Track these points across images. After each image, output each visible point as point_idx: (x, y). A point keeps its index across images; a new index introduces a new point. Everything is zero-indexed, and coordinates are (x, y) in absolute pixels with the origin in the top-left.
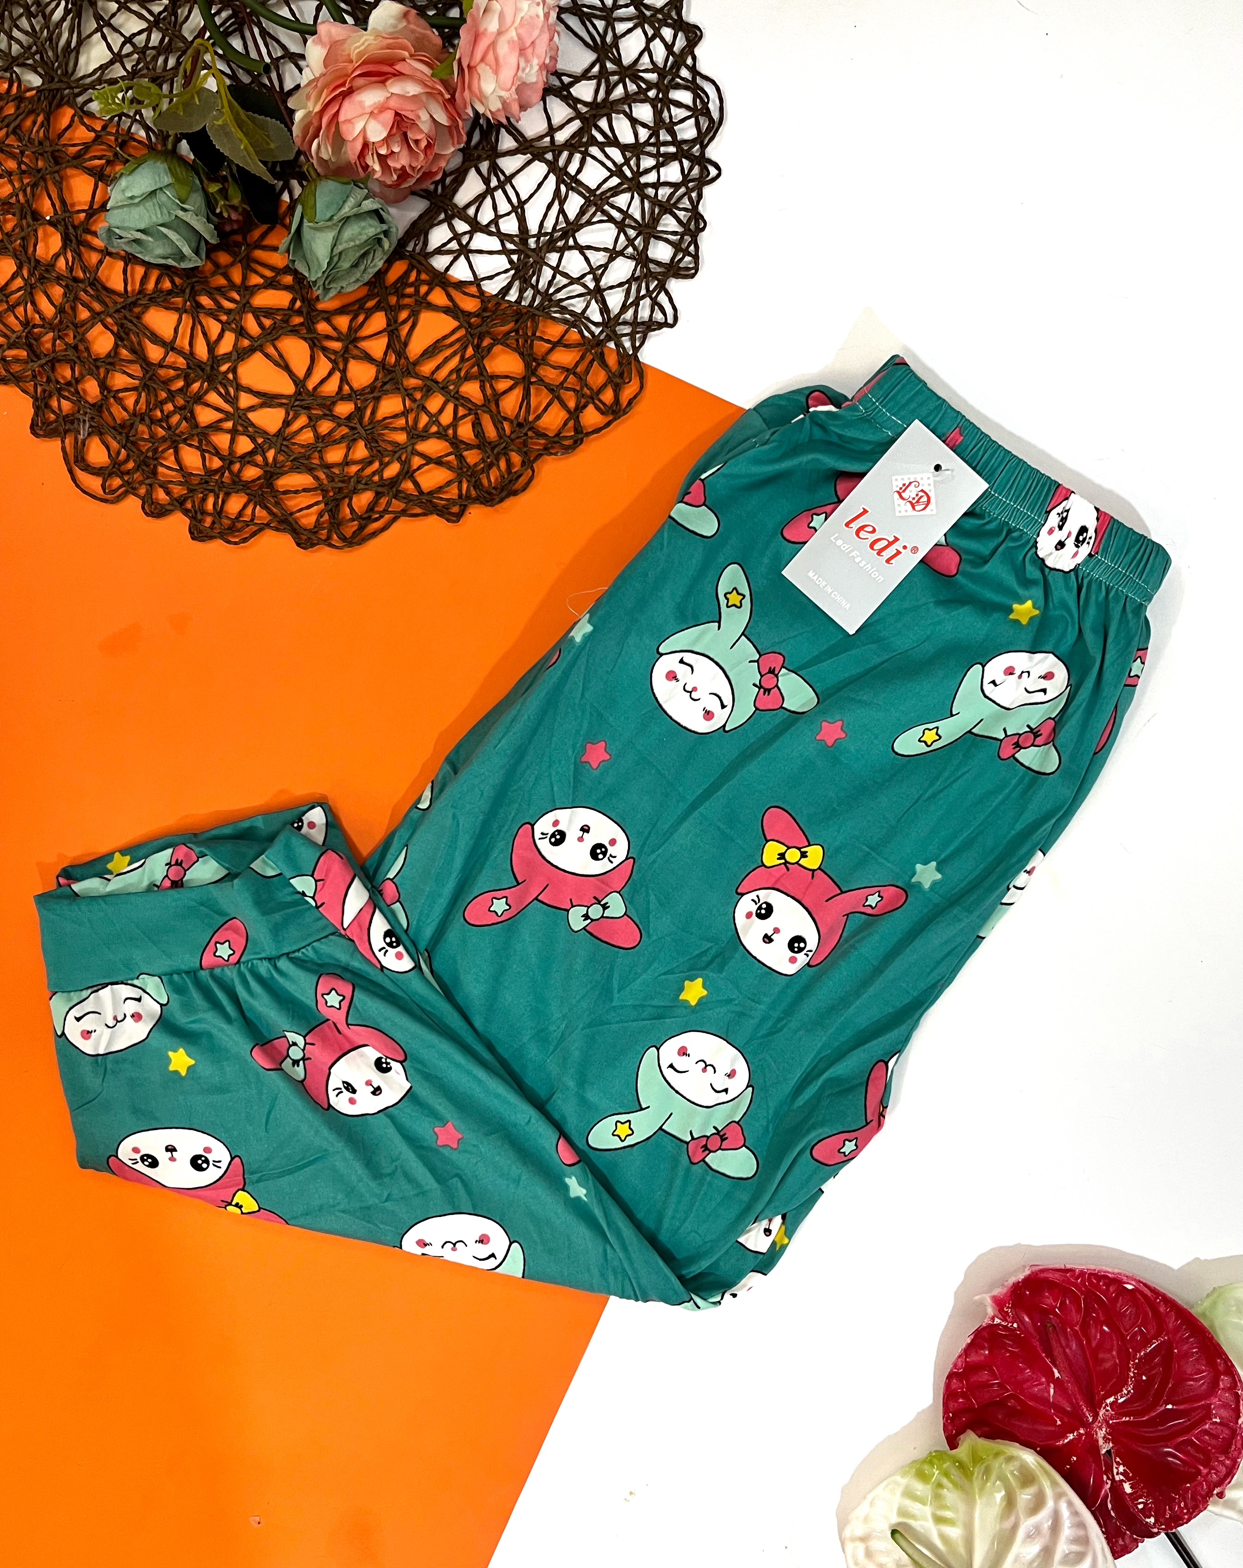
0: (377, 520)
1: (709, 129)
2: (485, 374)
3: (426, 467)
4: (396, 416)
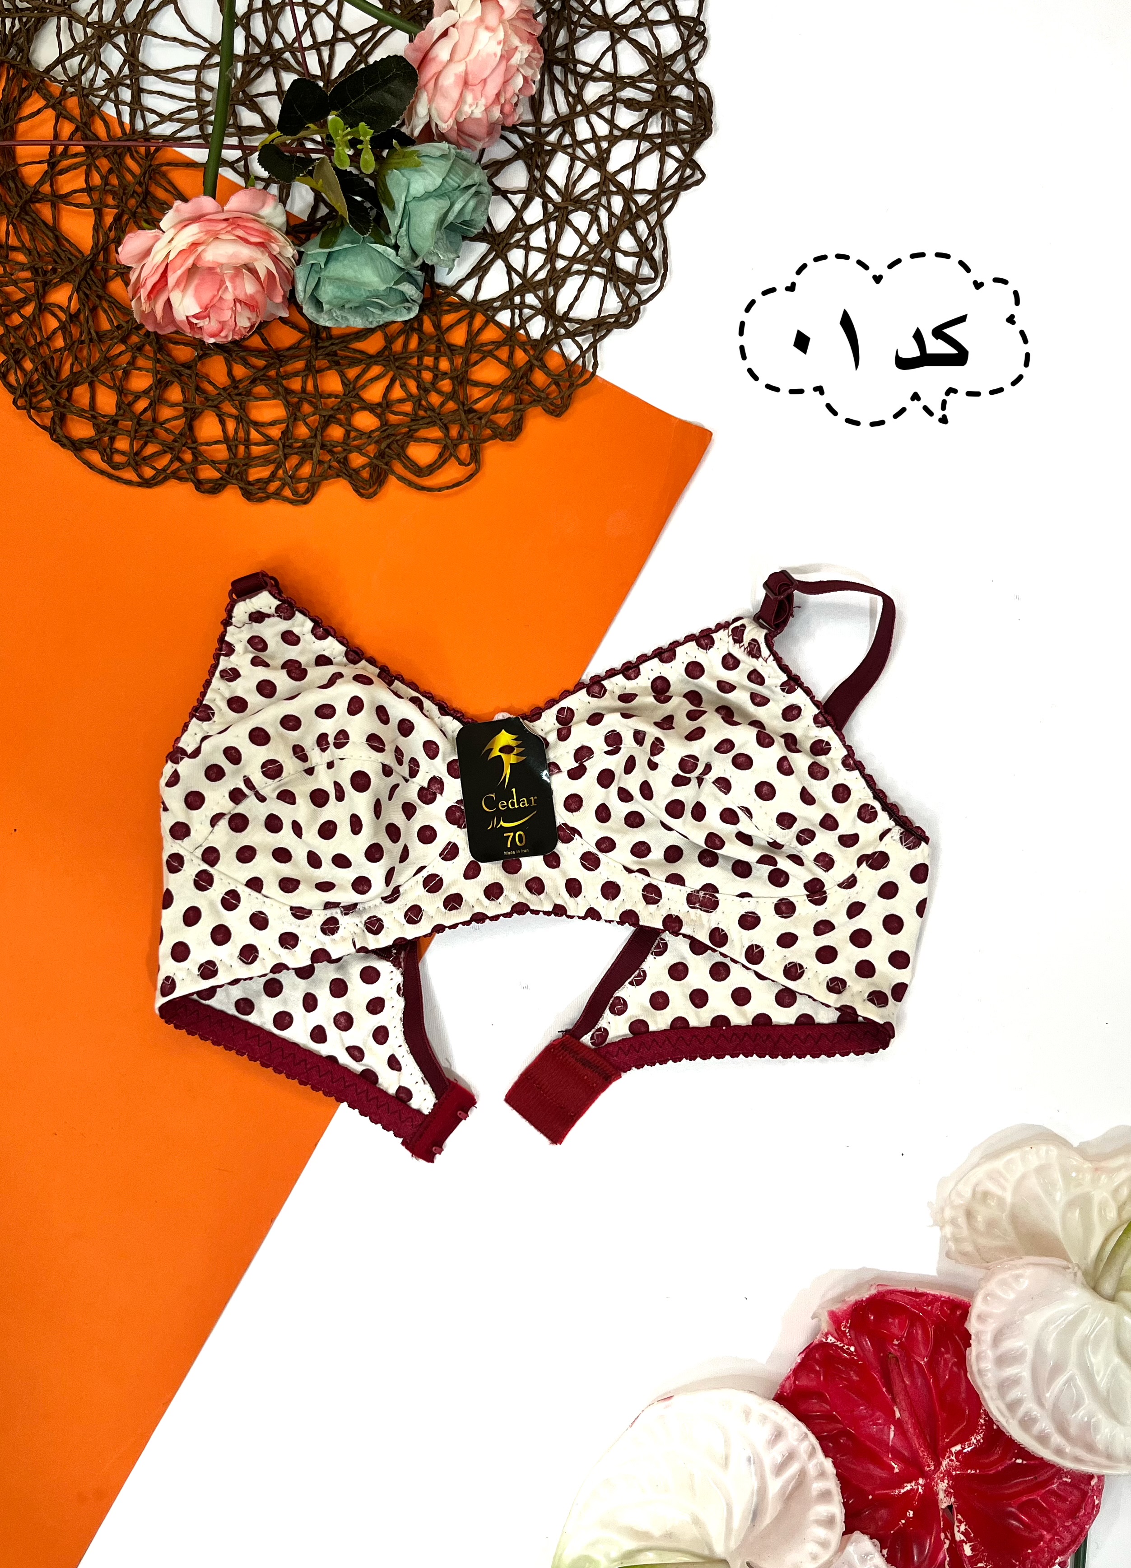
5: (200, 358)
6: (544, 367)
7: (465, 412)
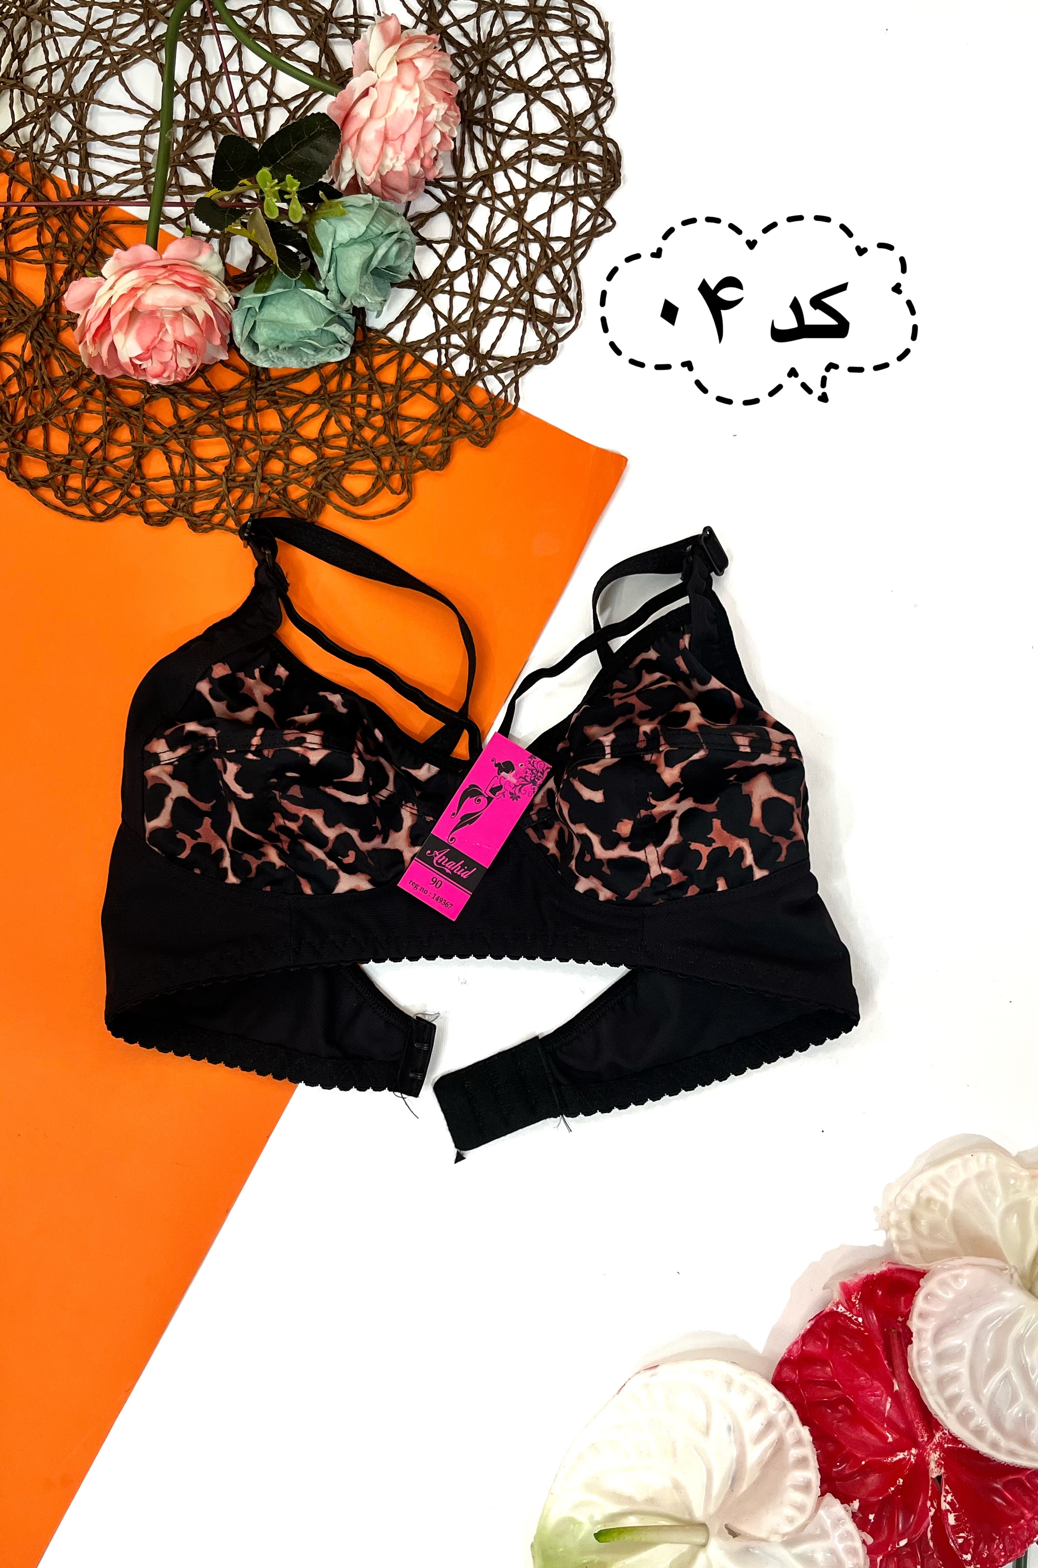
0: (569, 286)
3: (551, 221)
5: (147, 401)
6: (469, 401)
7: (396, 445)
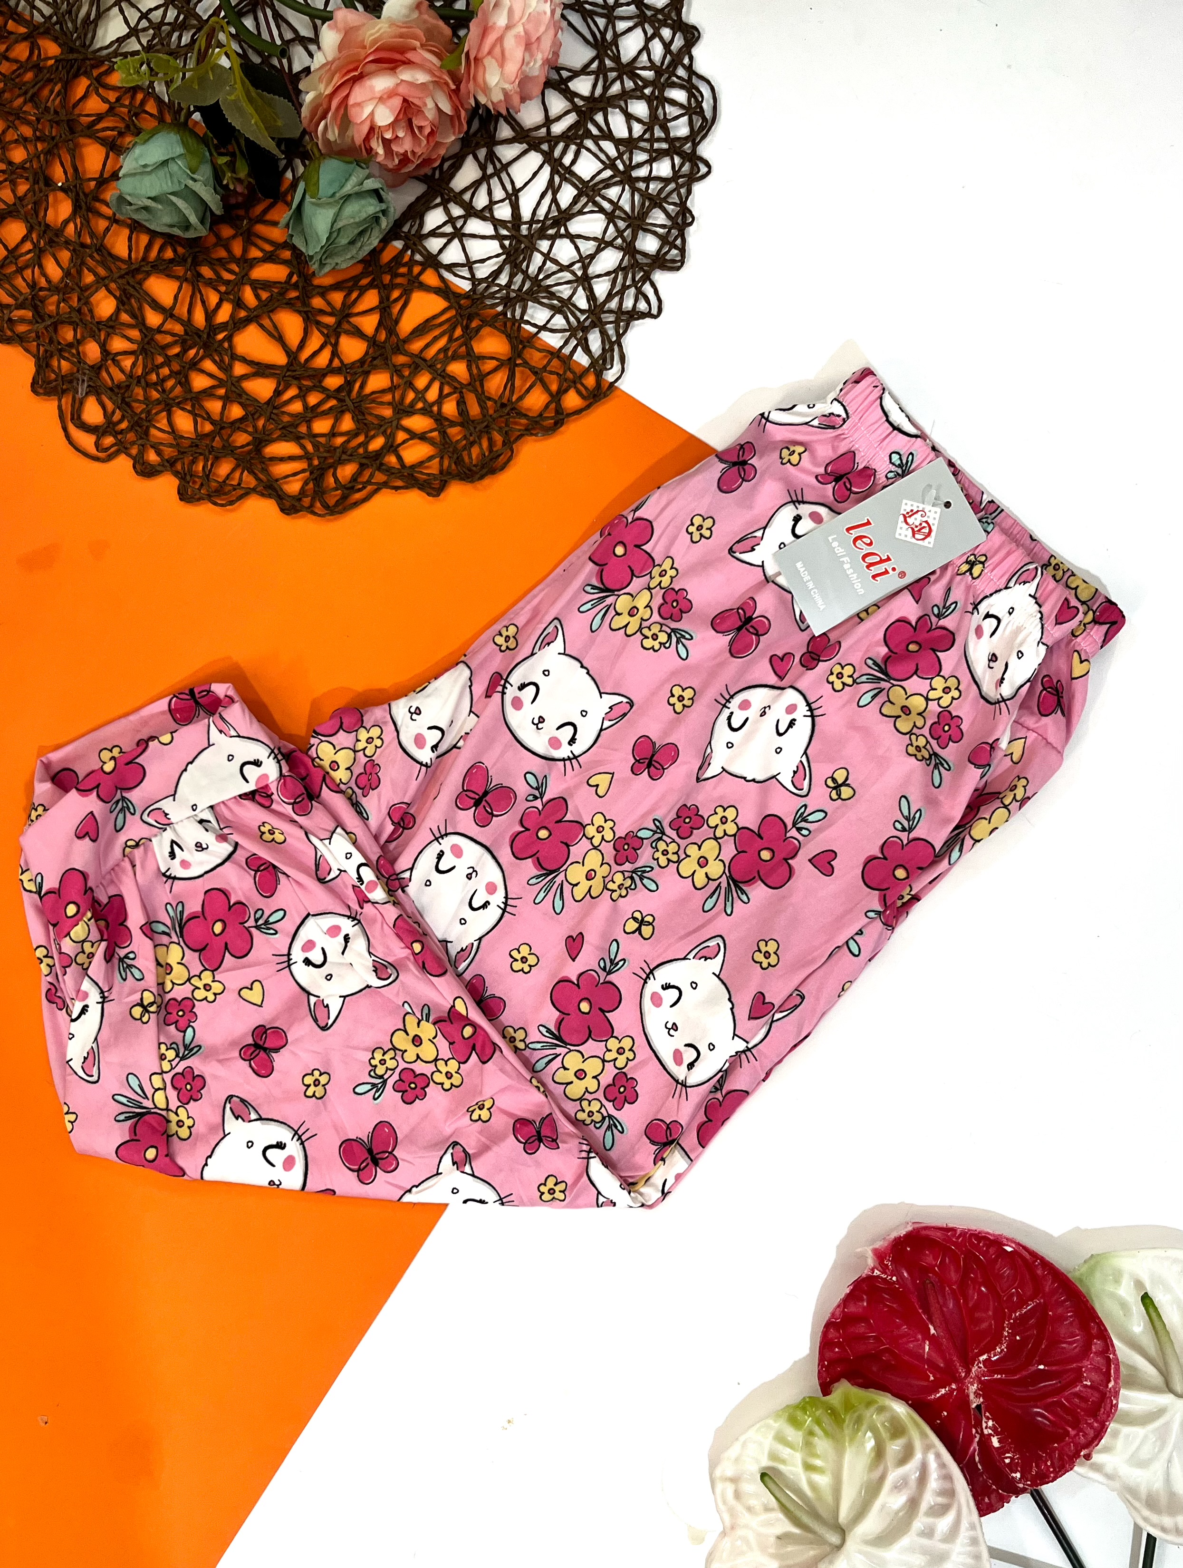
0: (360, 490)
1: (702, 128)
2: (472, 354)
3: (411, 442)
4: (383, 391)
